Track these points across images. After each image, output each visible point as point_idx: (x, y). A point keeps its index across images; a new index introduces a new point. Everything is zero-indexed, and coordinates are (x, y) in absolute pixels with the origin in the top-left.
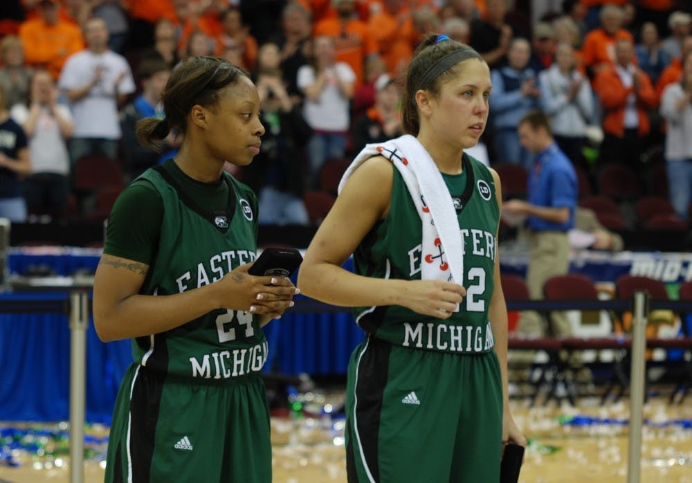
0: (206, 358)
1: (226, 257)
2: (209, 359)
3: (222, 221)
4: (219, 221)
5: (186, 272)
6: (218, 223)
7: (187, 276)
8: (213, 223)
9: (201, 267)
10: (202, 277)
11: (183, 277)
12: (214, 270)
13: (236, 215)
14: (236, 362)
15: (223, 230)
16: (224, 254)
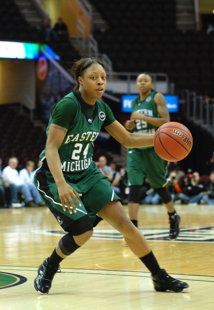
0: (65, 163)
1: (89, 133)
2: (66, 164)
3: (91, 121)
4: (90, 120)
5: (72, 134)
6: (89, 121)
7: (72, 136)
8: (87, 121)
9: (78, 135)
10: (76, 138)
11: (70, 136)
12: (82, 137)
13: (96, 117)
14: (77, 165)
15: (90, 124)
16: (88, 132)
